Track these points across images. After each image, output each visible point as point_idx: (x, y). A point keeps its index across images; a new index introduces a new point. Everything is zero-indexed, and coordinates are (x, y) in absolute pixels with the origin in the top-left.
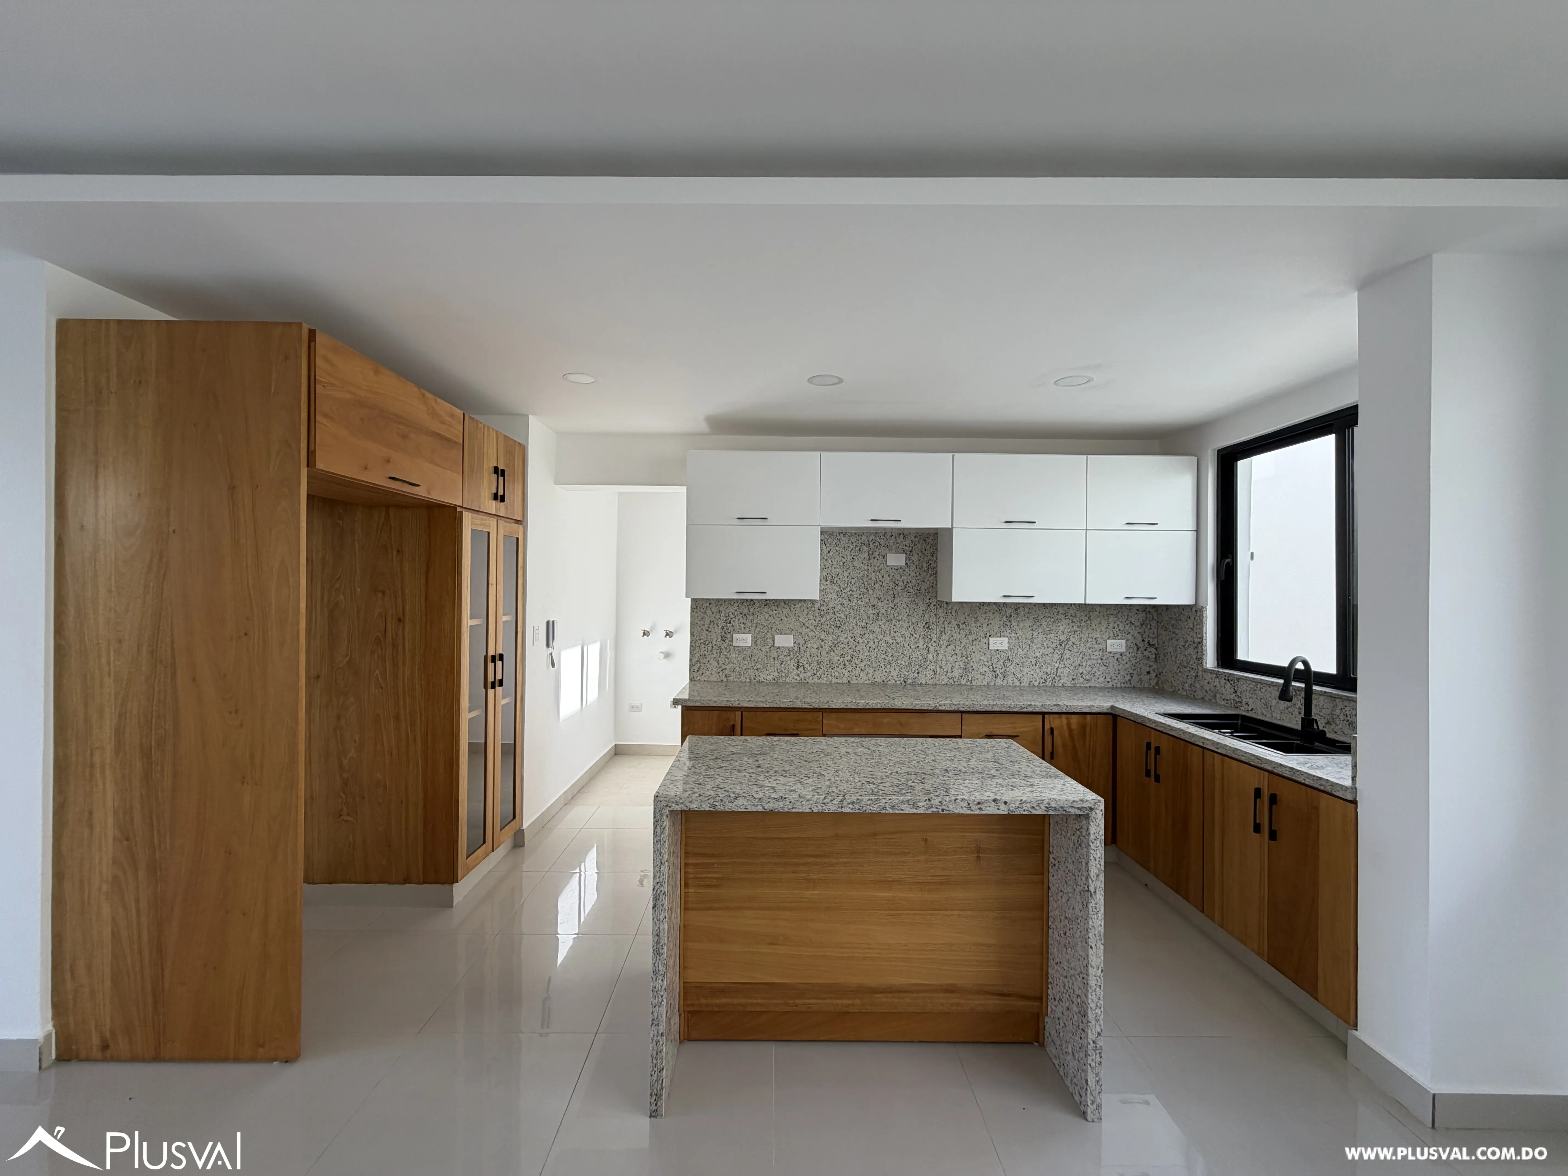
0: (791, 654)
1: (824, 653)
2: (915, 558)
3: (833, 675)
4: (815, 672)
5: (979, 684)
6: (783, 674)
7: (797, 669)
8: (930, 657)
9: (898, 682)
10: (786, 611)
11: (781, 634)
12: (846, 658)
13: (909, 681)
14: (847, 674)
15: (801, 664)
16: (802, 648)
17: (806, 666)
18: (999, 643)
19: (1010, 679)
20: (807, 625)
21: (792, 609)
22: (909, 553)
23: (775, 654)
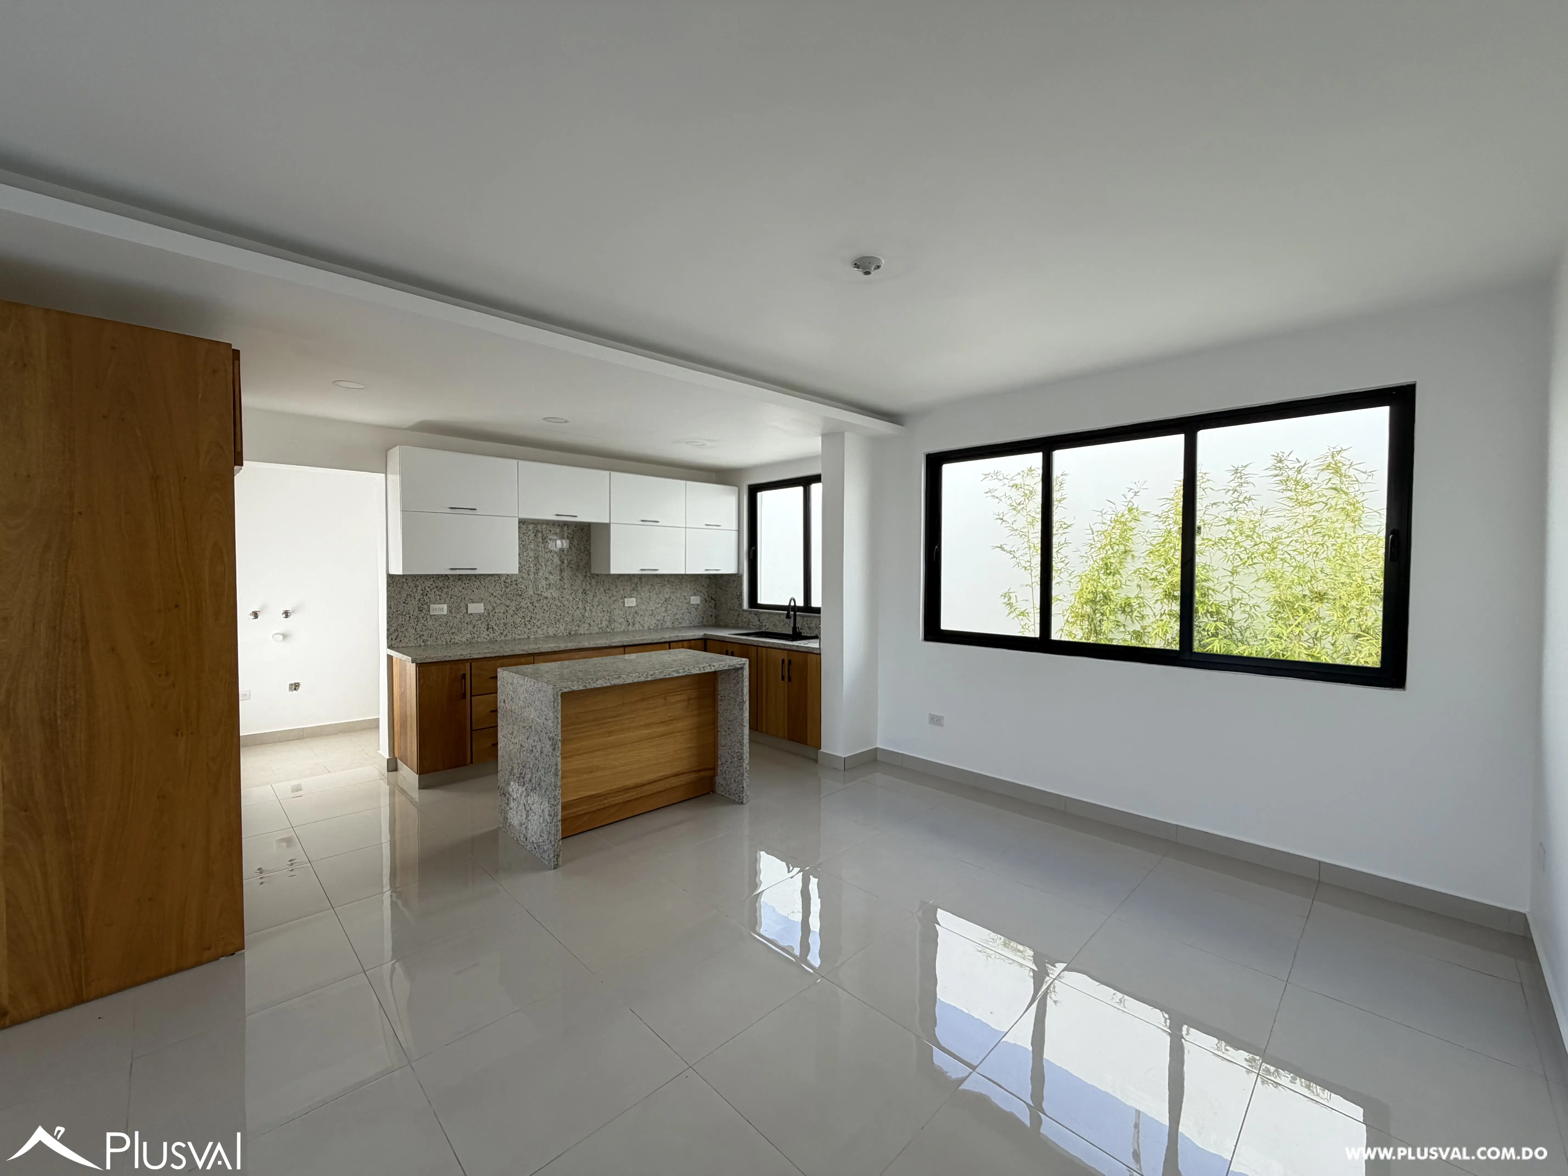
0: (482, 618)
1: (509, 616)
2: (575, 542)
3: (517, 633)
4: (502, 631)
5: (619, 630)
6: (476, 636)
7: (487, 630)
8: (586, 614)
9: (565, 634)
10: (477, 584)
11: (473, 603)
12: (526, 619)
13: (573, 633)
14: (527, 631)
15: (490, 626)
16: (491, 613)
17: (495, 627)
18: (631, 602)
19: (637, 626)
20: (494, 594)
21: (482, 582)
22: (571, 539)
23: (468, 619)
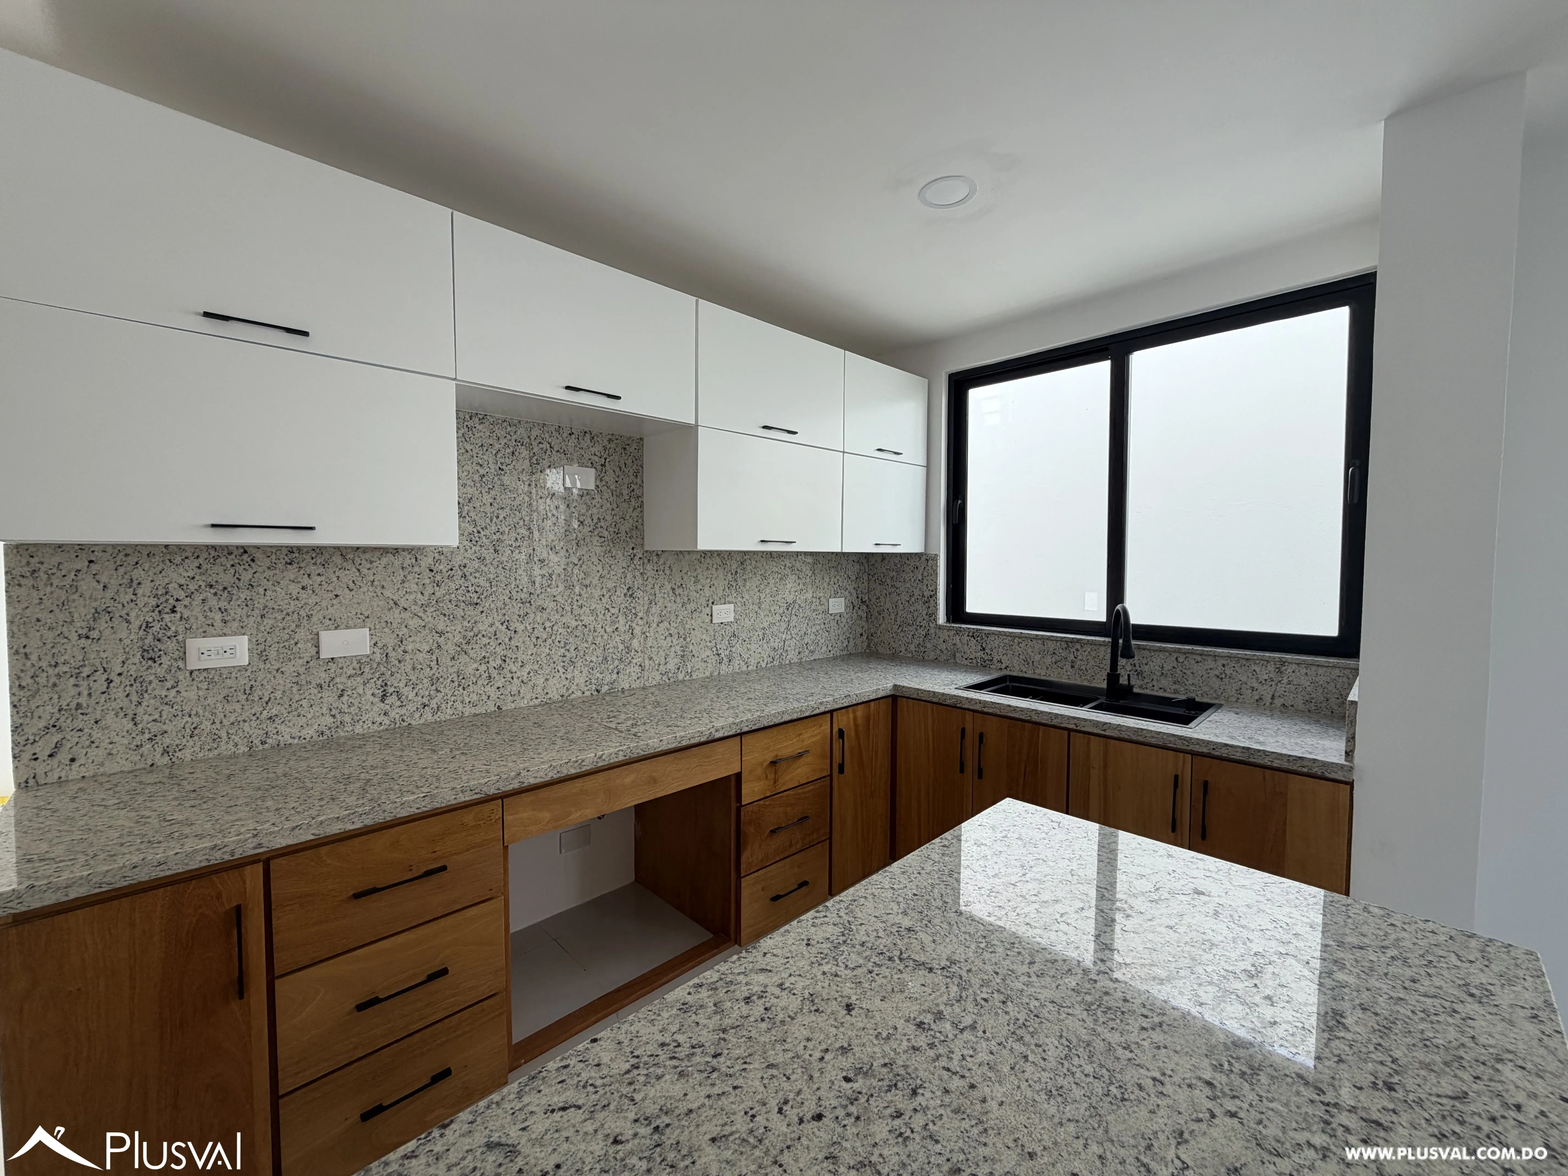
0: (367, 670)
1: (445, 660)
2: (610, 477)
3: (467, 700)
4: (425, 700)
5: (701, 676)
6: (347, 719)
7: (383, 701)
8: (635, 643)
9: (588, 693)
10: (349, 575)
11: (336, 628)
12: (492, 664)
13: (605, 689)
14: (494, 694)
15: (391, 690)
16: (392, 654)
17: (405, 691)
18: (724, 613)
19: (736, 662)
20: (403, 603)
22: (601, 469)
23: (323, 675)
